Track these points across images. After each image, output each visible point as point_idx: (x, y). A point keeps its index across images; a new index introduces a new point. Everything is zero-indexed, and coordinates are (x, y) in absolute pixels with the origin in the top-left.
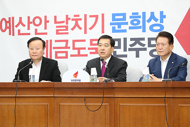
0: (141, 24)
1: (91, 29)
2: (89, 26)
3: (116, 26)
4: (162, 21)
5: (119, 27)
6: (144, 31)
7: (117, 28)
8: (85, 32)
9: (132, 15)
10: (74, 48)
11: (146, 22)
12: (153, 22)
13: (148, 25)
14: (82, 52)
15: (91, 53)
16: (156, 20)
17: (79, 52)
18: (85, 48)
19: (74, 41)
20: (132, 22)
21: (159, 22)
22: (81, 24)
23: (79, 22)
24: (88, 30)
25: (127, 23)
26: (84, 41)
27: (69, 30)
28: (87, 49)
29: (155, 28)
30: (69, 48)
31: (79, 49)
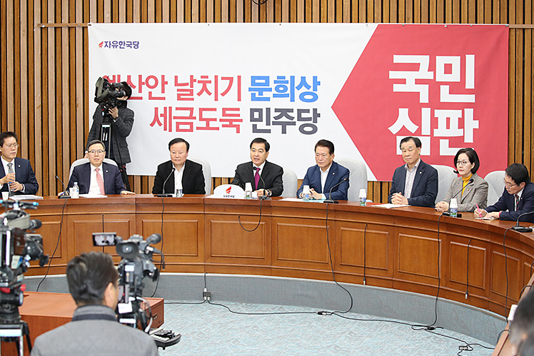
0: (288, 92)
1: (223, 94)
2: (221, 91)
3: (257, 93)
4: (315, 89)
5: (261, 94)
6: (292, 100)
7: (257, 96)
8: (216, 99)
9: (276, 79)
10: (201, 119)
11: (296, 89)
12: (304, 89)
13: (297, 93)
14: (212, 124)
15: (223, 126)
16: (308, 87)
17: (208, 124)
18: (215, 120)
19: (201, 110)
20: (277, 89)
21: (311, 90)
22: (211, 87)
23: (208, 85)
24: (219, 96)
25: (270, 90)
26: (215, 110)
27: (195, 96)
28: (218, 120)
29: (306, 97)
30: (195, 118)
31: (208, 120)
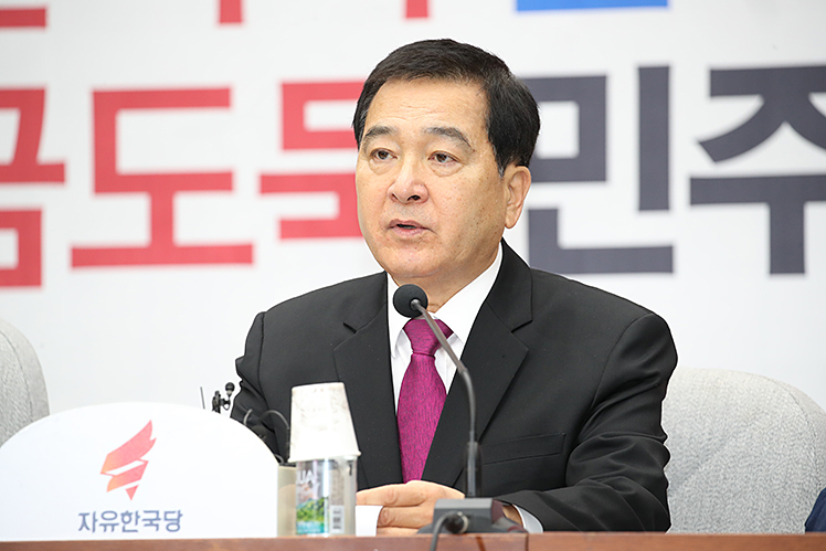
10: (108, 179)
14: (196, 219)
15: (293, 229)
17: (162, 220)
28: (246, 182)
30: (55, 174)
31: (162, 189)
